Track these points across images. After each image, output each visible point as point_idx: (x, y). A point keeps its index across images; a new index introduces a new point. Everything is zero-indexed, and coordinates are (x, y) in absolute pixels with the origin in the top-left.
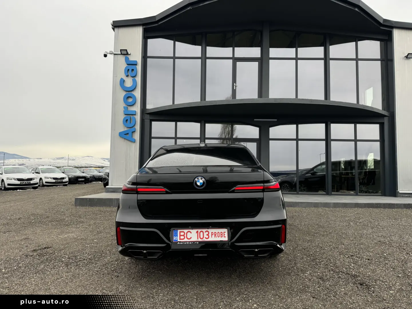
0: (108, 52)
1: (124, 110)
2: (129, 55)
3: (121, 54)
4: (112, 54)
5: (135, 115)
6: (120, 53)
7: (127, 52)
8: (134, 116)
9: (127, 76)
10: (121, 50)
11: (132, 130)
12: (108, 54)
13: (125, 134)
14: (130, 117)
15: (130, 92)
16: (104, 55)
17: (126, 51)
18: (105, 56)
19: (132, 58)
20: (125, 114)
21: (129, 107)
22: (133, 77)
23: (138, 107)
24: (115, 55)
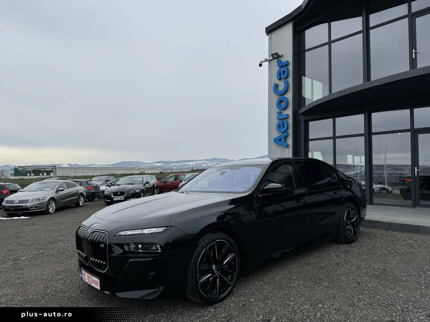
0: (263, 60)
1: (277, 115)
2: (280, 58)
3: (274, 59)
4: (266, 61)
5: (287, 118)
6: (272, 58)
7: (278, 55)
8: (287, 120)
9: (280, 79)
10: (272, 55)
11: (285, 134)
12: (263, 63)
13: (279, 140)
14: (283, 121)
15: (283, 96)
16: (259, 64)
17: (276, 54)
18: (261, 65)
19: (283, 60)
20: (279, 120)
21: (282, 111)
22: (284, 79)
23: (290, 109)
24: (270, 61)
